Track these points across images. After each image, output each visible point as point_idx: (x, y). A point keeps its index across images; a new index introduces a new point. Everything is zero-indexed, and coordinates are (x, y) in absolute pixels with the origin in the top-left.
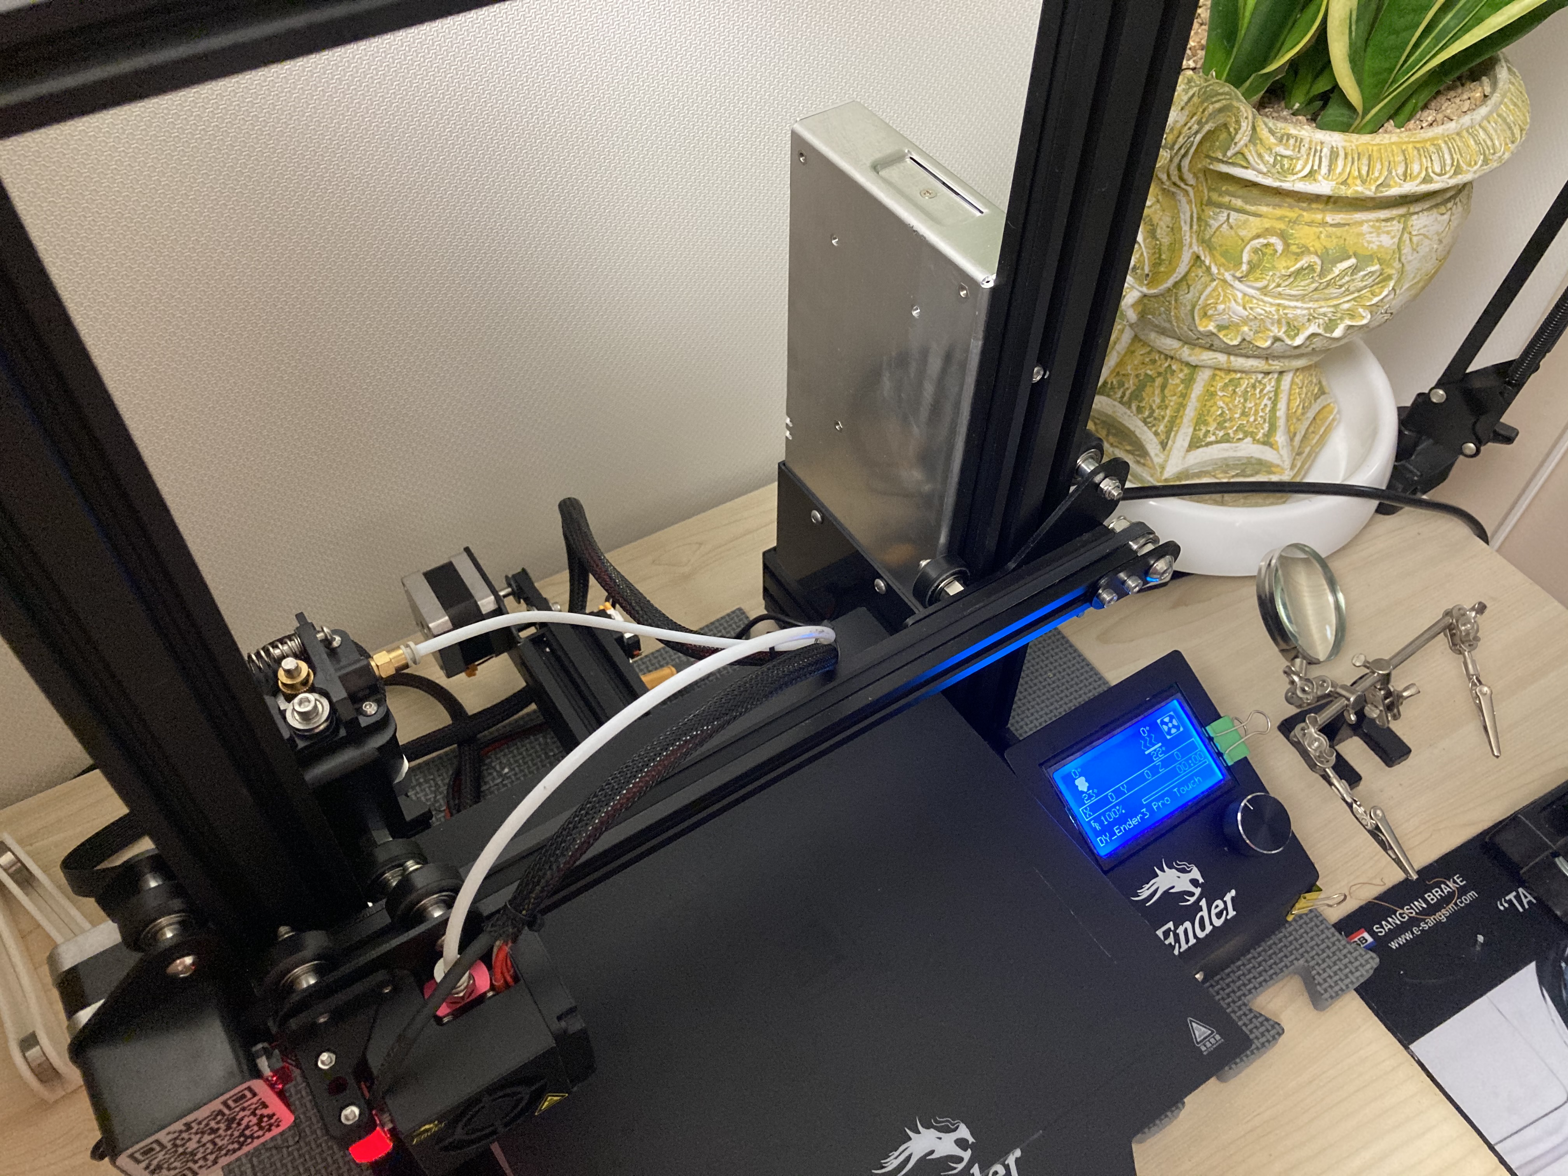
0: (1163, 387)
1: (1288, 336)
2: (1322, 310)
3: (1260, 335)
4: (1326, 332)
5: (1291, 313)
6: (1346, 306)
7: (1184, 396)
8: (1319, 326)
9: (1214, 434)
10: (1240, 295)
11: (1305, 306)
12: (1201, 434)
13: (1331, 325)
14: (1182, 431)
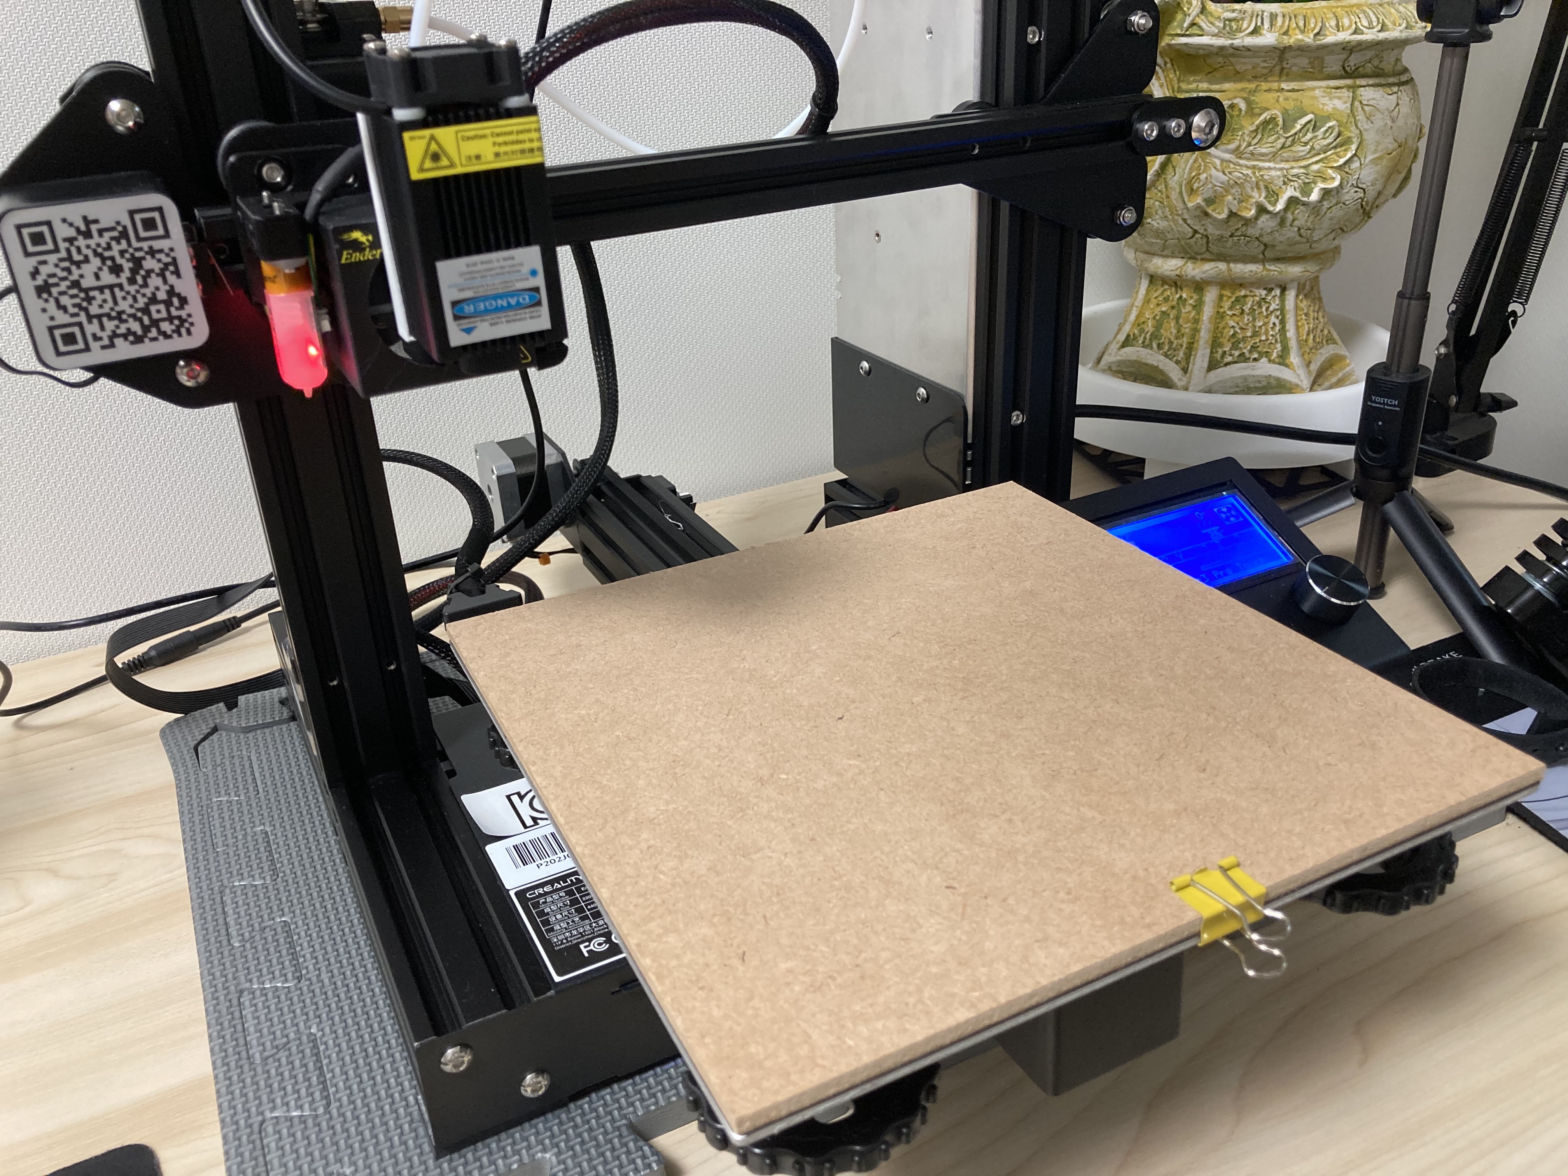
0: (1177, 318)
1: (1269, 202)
2: (1295, 171)
3: (1244, 204)
4: (1303, 196)
5: (1267, 176)
6: (1315, 167)
7: (1196, 321)
8: (1295, 189)
9: (1230, 355)
10: (1218, 162)
11: (1278, 166)
12: (1218, 356)
13: (1306, 189)
14: (1200, 353)
